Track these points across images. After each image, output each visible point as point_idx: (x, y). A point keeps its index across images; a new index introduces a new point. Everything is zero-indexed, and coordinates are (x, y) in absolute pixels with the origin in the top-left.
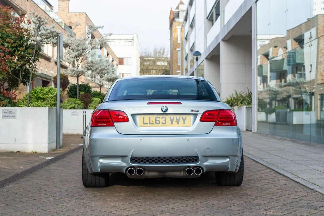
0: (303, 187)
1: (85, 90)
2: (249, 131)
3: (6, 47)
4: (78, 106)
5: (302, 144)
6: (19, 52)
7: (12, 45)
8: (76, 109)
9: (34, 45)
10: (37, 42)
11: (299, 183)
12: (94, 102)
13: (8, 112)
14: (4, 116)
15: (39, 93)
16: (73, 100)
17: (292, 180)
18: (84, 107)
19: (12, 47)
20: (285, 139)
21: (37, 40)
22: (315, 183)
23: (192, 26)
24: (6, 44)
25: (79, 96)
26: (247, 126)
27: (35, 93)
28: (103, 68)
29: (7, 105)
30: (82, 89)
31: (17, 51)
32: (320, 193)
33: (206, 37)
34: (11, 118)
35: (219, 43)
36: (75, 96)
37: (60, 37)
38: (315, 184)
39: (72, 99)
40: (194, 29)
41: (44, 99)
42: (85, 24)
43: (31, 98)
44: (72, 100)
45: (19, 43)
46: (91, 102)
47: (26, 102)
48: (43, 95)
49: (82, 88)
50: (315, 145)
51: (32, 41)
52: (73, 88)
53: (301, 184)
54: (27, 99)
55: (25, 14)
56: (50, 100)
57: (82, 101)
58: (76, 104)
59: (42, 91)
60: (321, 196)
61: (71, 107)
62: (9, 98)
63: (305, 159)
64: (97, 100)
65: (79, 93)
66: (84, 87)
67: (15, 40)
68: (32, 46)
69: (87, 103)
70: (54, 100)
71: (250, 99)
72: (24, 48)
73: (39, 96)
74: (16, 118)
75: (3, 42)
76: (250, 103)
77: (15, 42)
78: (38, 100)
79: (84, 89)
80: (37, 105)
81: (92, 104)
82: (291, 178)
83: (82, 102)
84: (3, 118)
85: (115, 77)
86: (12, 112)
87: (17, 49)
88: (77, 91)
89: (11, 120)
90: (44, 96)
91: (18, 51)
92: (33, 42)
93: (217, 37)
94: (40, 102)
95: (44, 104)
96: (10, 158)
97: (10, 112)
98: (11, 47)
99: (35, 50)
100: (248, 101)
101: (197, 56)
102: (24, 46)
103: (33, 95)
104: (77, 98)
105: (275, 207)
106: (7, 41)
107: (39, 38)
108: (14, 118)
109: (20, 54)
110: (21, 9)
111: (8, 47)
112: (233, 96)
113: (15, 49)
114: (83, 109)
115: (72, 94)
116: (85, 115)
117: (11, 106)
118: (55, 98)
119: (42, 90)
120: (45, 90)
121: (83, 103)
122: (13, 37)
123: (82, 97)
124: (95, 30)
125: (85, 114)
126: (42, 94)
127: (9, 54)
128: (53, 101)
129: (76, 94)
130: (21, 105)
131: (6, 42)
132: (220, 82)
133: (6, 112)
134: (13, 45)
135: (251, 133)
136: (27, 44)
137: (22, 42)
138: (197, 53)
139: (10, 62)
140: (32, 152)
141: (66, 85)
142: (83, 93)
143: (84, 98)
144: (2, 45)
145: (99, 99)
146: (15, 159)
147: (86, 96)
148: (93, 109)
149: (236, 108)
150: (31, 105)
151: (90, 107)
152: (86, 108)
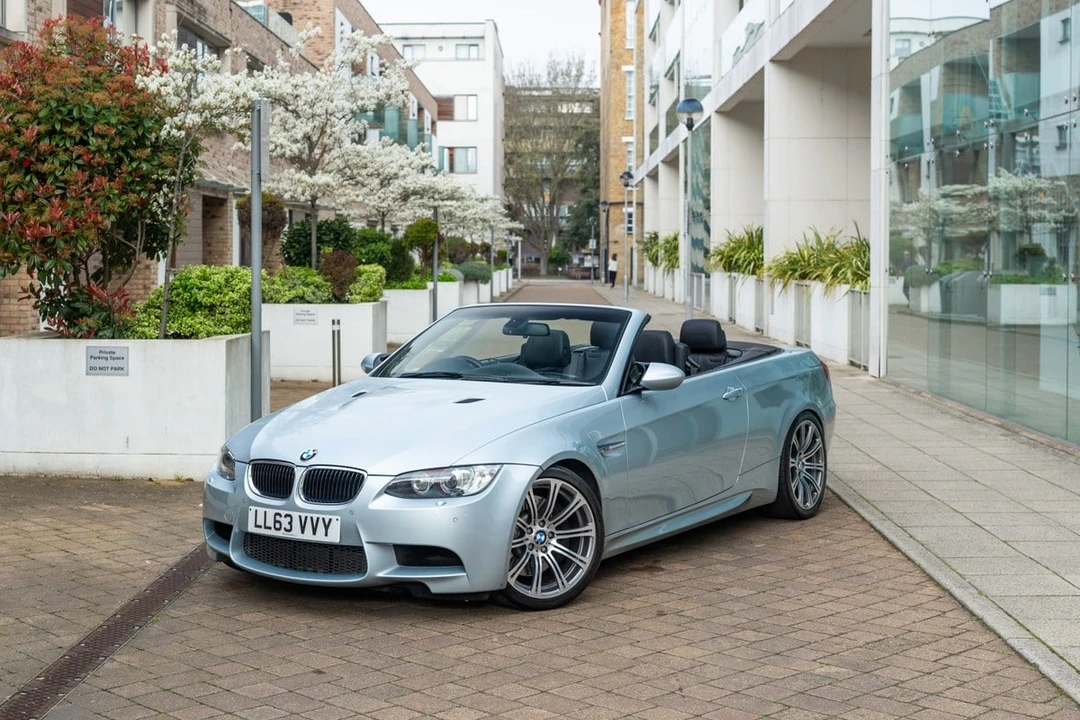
1: (337, 239)
2: (859, 366)
3: (93, 148)
4: (313, 293)
6: (134, 165)
7: (112, 145)
8: (309, 302)
9: (179, 141)
10: (189, 131)
12: (364, 277)
13: (103, 355)
14: (92, 368)
15: (195, 290)
16: (299, 272)
18: (334, 295)
20: (980, 416)
21: (187, 125)
24: (92, 140)
25: (318, 262)
26: (852, 353)
27: (185, 288)
28: (393, 171)
29: (99, 330)
30: (325, 238)
31: (126, 161)
33: (718, 42)
34: (113, 375)
35: (762, 72)
36: (305, 258)
37: (259, 110)
39: (297, 268)
40: (679, 10)
41: (212, 308)
42: (332, 3)
43: (172, 302)
44: (297, 275)
45: (133, 134)
46: (354, 280)
47: (157, 317)
48: (210, 297)
49: (324, 234)
51: (171, 127)
52: (300, 235)
54: (159, 308)
56: (228, 311)
57: (325, 275)
58: (307, 285)
59: (205, 284)
61: (292, 296)
62: (102, 308)
64: (375, 272)
65: (319, 249)
66: (334, 230)
67: (120, 127)
68: (172, 146)
69: (342, 283)
70: (244, 309)
71: (863, 263)
72: (149, 149)
73: (197, 299)
74: (127, 375)
75: (85, 133)
76: (862, 275)
77: (120, 134)
78: (193, 310)
79: (332, 236)
80: (190, 327)
81: (357, 285)
83: (326, 281)
84: (87, 374)
85: (428, 184)
86: (116, 356)
87: (128, 155)
88: (310, 243)
89: (114, 382)
90: (211, 300)
91: (132, 160)
92: (174, 132)
94: (200, 317)
95: (212, 323)
96: (114, 509)
97: (108, 355)
98: (108, 149)
99: (182, 153)
100: (859, 268)
101: (690, 113)
102: (148, 143)
103: (178, 295)
104: (310, 266)
106: (96, 130)
107: (193, 119)
108: (122, 375)
109: (135, 170)
111: (99, 150)
112: (806, 242)
113: (121, 154)
114: (329, 301)
115: (295, 253)
116: (339, 331)
117: (113, 338)
118: (245, 304)
119: (205, 279)
120: (216, 278)
121: (329, 284)
122: (114, 120)
123: (328, 262)
126: (205, 291)
127: (104, 174)
128: (238, 312)
129: (308, 254)
130: (142, 326)
131: (95, 135)
132: (766, 197)
133: (97, 355)
134: (115, 144)
135: (865, 378)
136: (157, 138)
137: (140, 133)
138: (691, 104)
139: (108, 198)
140: (178, 480)
141: (275, 228)
142: (331, 249)
143: (332, 265)
144: (84, 143)
145: (380, 267)
146: (127, 516)
147: (340, 261)
148: (362, 301)
149: (816, 288)
150: (174, 328)
151: (351, 294)
152: (338, 298)
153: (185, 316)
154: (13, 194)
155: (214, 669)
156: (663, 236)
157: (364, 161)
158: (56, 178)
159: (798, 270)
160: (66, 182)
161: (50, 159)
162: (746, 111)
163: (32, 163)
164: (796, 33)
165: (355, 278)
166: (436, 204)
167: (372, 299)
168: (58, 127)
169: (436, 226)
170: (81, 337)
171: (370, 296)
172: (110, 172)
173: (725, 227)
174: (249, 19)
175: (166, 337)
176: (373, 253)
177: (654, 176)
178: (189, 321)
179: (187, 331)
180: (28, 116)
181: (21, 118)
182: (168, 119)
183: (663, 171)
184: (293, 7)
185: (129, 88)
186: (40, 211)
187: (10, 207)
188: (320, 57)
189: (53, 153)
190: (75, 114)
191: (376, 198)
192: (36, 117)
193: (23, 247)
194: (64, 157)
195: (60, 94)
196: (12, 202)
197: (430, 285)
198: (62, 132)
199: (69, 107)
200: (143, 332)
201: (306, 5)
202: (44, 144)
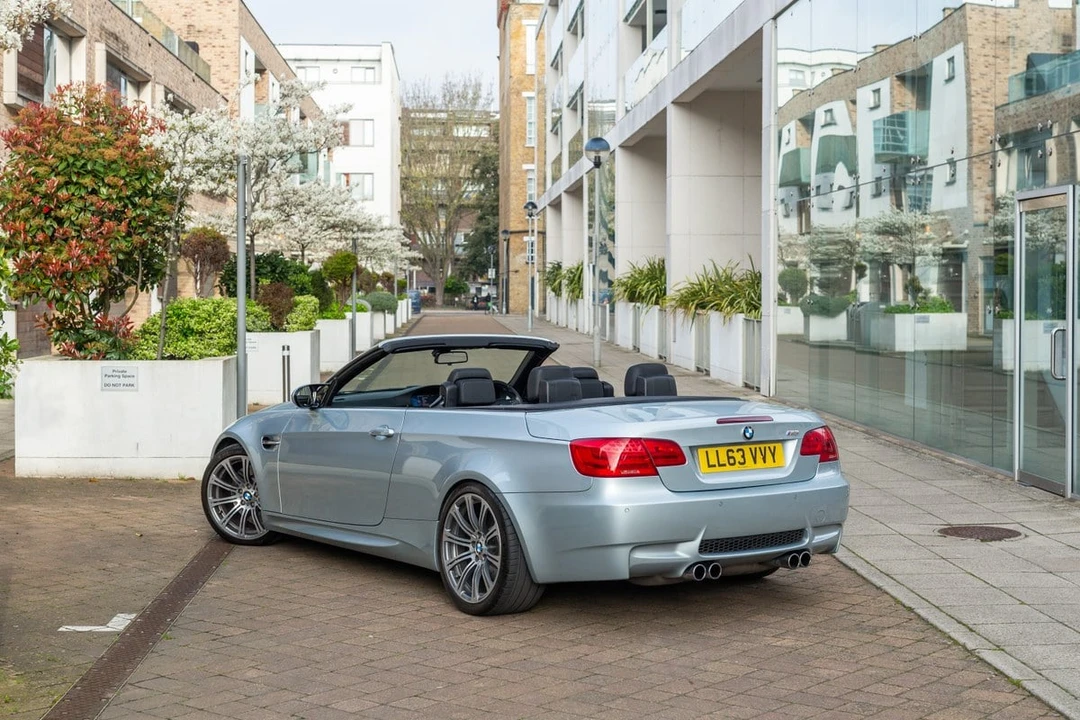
0: (862, 581)
1: (273, 271)
2: (752, 388)
3: (104, 197)
4: (253, 322)
5: (889, 444)
6: (138, 211)
7: (120, 194)
8: (250, 331)
9: (176, 191)
11: (854, 570)
12: (300, 306)
13: (116, 374)
14: (106, 385)
15: (188, 318)
17: (842, 563)
18: (273, 325)
19: (120, 199)
20: (850, 425)
21: (184, 177)
22: (888, 572)
23: (575, 28)
24: (104, 190)
25: (257, 293)
26: (747, 376)
27: (178, 316)
29: (107, 353)
30: (264, 271)
31: (130, 207)
32: (892, 597)
33: (621, 77)
34: (124, 390)
35: (665, 111)
37: (245, 164)
38: (888, 575)
40: (582, 42)
41: (201, 333)
42: (237, 31)
43: (167, 329)
45: (138, 185)
46: (291, 309)
47: (154, 342)
48: (200, 324)
49: (262, 267)
50: (924, 450)
51: (170, 179)
53: (859, 575)
54: (154, 334)
55: (83, 37)
57: (264, 305)
58: (248, 314)
59: (197, 312)
60: (893, 603)
62: (109, 334)
63: (886, 502)
64: (309, 302)
65: (257, 281)
66: (270, 263)
67: (127, 179)
68: (170, 195)
69: (280, 313)
70: (228, 335)
71: (755, 293)
72: (151, 198)
73: (189, 326)
74: (137, 390)
75: (97, 183)
76: (754, 306)
77: (127, 185)
78: (186, 336)
79: (269, 269)
80: (184, 350)
81: (293, 315)
82: (841, 559)
83: (265, 311)
84: (102, 390)
85: (348, 218)
86: (127, 374)
87: (132, 201)
89: (125, 397)
90: (201, 327)
91: (135, 207)
92: (174, 183)
93: (657, 88)
94: (192, 341)
95: (202, 347)
96: (142, 499)
97: (121, 374)
98: (117, 198)
99: (178, 201)
100: (752, 299)
101: (597, 152)
102: (149, 192)
103: (172, 322)
104: (249, 297)
105: (794, 631)
106: (106, 181)
108: (132, 390)
109: (138, 216)
110: (71, 24)
111: (109, 199)
112: (706, 273)
113: (127, 201)
114: (268, 330)
116: (288, 357)
117: (119, 359)
118: (230, 330)
119: (196, 309)
120: (206, 307)
121: (268, 313)
122: (123, 173)
123: (266, 295)
124: (303, 96)
125: (286, 353)
126: (196, 319)
127: (112, 219)
128: (225, 337)
130: (142, 349)
131: (105, 185)
132: (668, 233)
133: (110, 373)
134: (123, 193)
136: (158, 188)
137: (143, 184)
138: (599, 143)
139: (117, 239)
140: (182, 479)
141: (219, 261)
142: (269, 281)
143: (271, 296)
144: (94, 192)
145: (313, 298)
146: (157, 503)
147: (277, 292)
148: (298, 329)
149: (714, 317)
150: (170, 351)
151: (288, 323)
152: (276, 327)
153: (178, 340)
154: (35, 236)
155: (289, 586)
156: (566, 266)
157: (301, 199)
158: (72, 222)
159: (698, 300)
160: (81, 226)
161: (66, 207)
162: (649, 146)
163: (52, 209)
164: (695, 80)
165: (291, 308)
166: (355, 236)
167: (308, 327)
168: (74, 179)
169: (355, 258)
170: (91, 359)
171: (306, 325)
172: (117, 216)
173: (629, 258)
174: (166, 52)
175: (163, 358)
176: (295, 284)
177: (556, 205)
178: (183, 345)
179: (180, 353)
180: (46, 168)
181: (41, 170)
182: (167, 172)
183: (566, 201)
184: (197, 34)
185: (134, 146)
186: (58, 251)
187: (32, 247)
188: (225, 86)
189: (69, 201)
190: (89, 168)
191: (297, 230)
192: (53, 169)
193: (46, 282)
194: (80, 204)
195: (73, 150)
196: (33, 243)
197: (349, 315)
198: (76, 184)
199: (83, 162)
200: (144, 355)
201: (210, 33)
202: (63, 193)
